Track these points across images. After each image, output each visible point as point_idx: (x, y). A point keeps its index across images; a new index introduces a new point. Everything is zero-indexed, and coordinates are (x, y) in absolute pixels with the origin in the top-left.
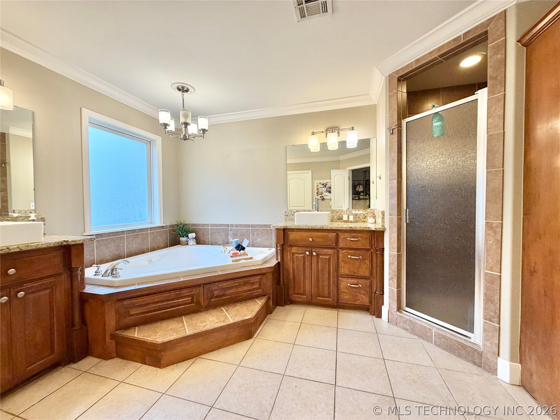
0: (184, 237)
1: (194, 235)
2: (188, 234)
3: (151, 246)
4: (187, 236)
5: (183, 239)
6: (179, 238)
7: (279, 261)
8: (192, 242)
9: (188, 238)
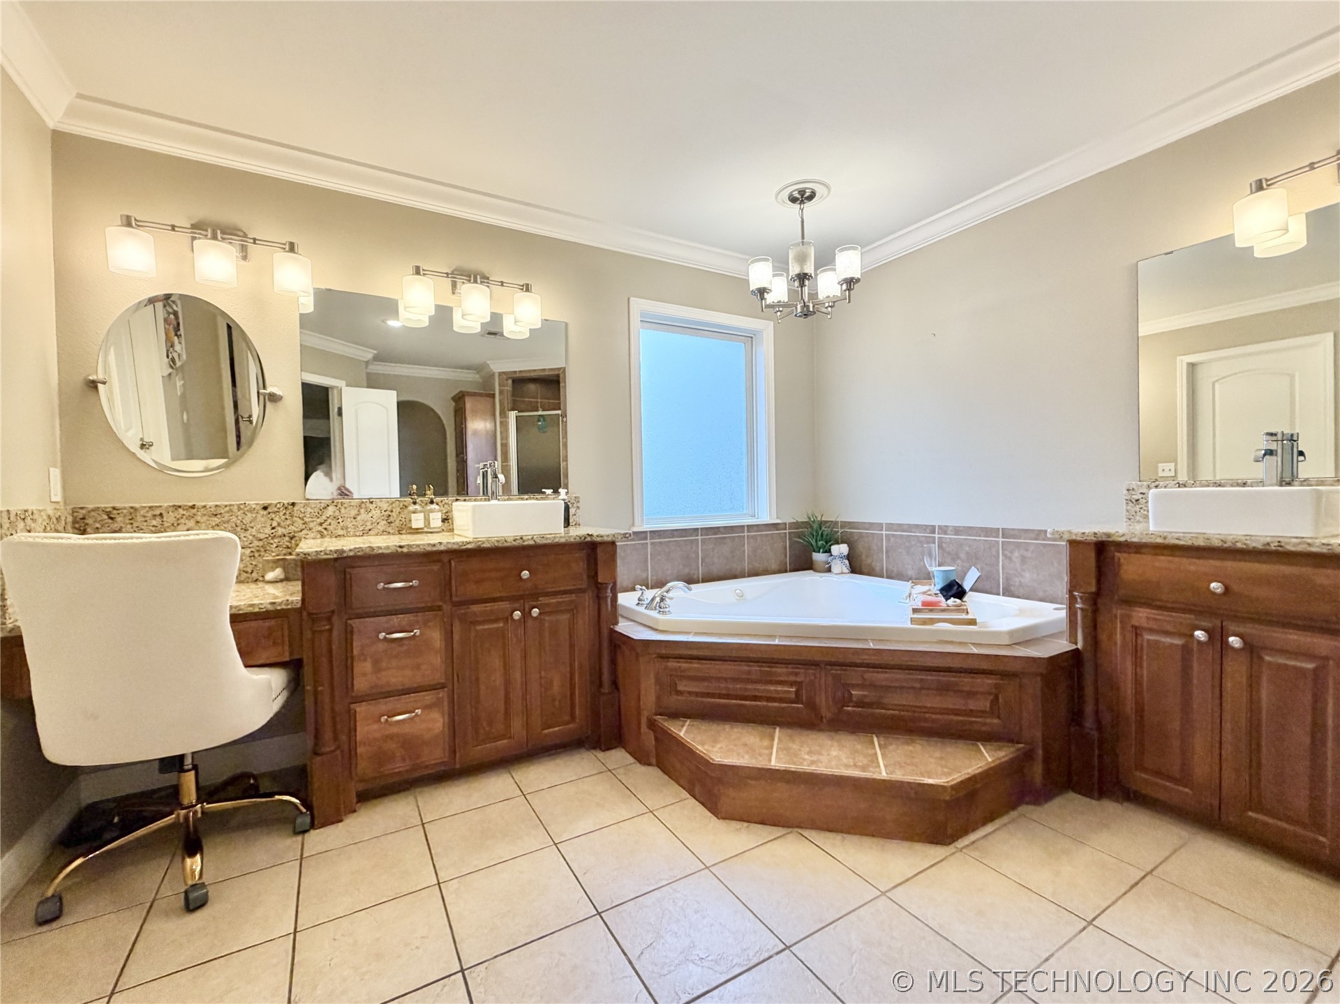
0: (819, 552)
1: (843, 549)
2: (830, 546)
3: (750, 566)
4: (829, 551)
5: (819, 557)
6: (811, 554)
7: (1080, 646)
8: (840, 566)
9: (832, 555)
